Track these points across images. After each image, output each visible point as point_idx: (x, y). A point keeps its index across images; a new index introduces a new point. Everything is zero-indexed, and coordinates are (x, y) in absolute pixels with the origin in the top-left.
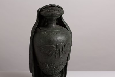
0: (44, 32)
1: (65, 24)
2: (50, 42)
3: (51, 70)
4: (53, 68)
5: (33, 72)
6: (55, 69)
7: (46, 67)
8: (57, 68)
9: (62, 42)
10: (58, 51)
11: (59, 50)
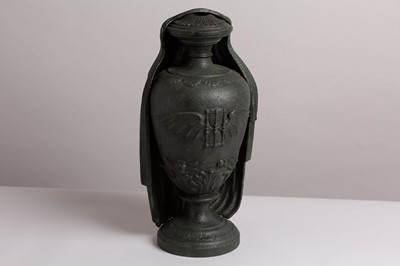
0: (177, 79)
1: (238, 62)
2: (190, 104)
3: (195, 179)
4: (200, 174)
5: (150, 183)
6: (204, 177)
7: (180, 169)
8: (209, 173)
9: (221, 107)
10: (209, 127)
11: (214, 127)
